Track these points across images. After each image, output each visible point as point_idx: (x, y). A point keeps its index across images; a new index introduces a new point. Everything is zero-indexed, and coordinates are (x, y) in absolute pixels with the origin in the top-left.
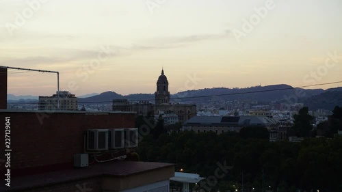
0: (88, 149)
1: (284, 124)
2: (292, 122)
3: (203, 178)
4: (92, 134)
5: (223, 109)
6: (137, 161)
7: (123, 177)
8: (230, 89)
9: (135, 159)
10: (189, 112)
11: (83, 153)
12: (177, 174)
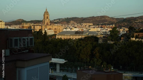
0: (9, 47)
1: (105, 35)
2: (109, 34)
3: (66, 61)
4: (11, 40)
5: (76, 27)
6: (33, 53)
7: (27, 61)
8: (79, 18)
9: (32, 52)
10: (59, 29)
11: (7, 49)
12: (53, 59)
